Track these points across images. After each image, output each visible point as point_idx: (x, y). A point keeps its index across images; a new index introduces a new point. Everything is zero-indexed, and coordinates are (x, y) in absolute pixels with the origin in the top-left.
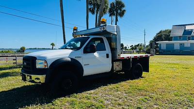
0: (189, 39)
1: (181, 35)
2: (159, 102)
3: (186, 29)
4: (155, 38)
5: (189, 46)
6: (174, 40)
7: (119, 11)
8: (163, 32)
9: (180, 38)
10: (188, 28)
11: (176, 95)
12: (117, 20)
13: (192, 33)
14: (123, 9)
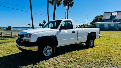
0: (114, 21)
1: (109, 19)
2: (81, 63)
3: (112, 15)
4: (93, 21)
5: (114, 25)
6: (105, 22)
7: (70, 3)
8: (99, 16)
9: (108, 20)
10: (113, 14)
11: (94, 58)
12: (68, 9)
13: (116, 17)
14: (72, 2)
